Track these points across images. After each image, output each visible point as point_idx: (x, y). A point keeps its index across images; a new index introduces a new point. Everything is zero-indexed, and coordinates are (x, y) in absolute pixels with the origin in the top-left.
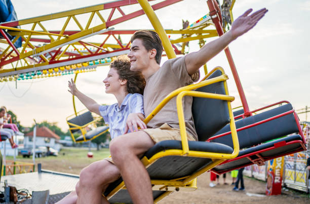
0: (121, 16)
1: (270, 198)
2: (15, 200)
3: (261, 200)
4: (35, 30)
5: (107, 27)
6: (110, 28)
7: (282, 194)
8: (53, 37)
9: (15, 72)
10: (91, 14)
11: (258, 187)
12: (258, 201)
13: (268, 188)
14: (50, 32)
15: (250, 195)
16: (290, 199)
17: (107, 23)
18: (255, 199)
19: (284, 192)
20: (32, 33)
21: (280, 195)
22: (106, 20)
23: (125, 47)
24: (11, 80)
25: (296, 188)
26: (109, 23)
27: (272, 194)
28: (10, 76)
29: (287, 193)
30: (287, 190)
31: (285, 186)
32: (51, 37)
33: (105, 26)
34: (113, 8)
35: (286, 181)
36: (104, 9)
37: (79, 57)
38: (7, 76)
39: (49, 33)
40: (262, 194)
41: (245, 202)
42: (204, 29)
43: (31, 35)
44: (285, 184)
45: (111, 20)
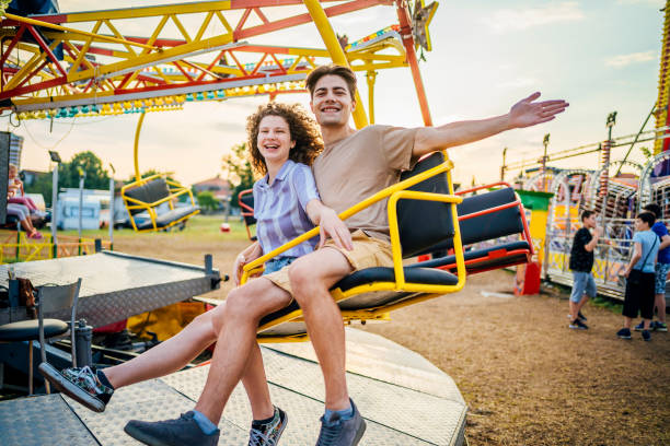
0: (261, 23)
1: (519, 300)
2: (29, 304)
3: (505, 303)
4: (100, 32)
5: (236, 41)
6: (239, 41)
7: (541, 293)
8: (133, 48)
9: (50, 105)
10: (206, 14)
11: (503, 281)
12: (497, 304)
13: (518, 283)
14: (128, 38)
15: (486, 294)
16: (552, 301)
17: (235, 33)
18: (494, 301)
19: (546, 290)
20: (93, 38)
21: (536, 295)
22: (234, 28)
23: (249, 74)
24: (43, 117)
25: (564, 283)
26: (238, 34)
27: (525, 293)
28: (41, 110)
29: (550, 291)
30: (550, 286)
31: (548, 279)
32: (130, 49)
33: (231, 38)
34: (247, 8)
35: (550, 271)
36: (232, 8)
37: (163, 86)
38: (36, 110)
39: (125, 40)
40: (508, 293)
41: (476, 306)
42: (376, 53)
43: (92, 40)
44: (547, 276)
45: (244, 28)
